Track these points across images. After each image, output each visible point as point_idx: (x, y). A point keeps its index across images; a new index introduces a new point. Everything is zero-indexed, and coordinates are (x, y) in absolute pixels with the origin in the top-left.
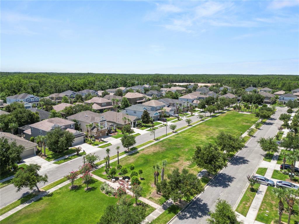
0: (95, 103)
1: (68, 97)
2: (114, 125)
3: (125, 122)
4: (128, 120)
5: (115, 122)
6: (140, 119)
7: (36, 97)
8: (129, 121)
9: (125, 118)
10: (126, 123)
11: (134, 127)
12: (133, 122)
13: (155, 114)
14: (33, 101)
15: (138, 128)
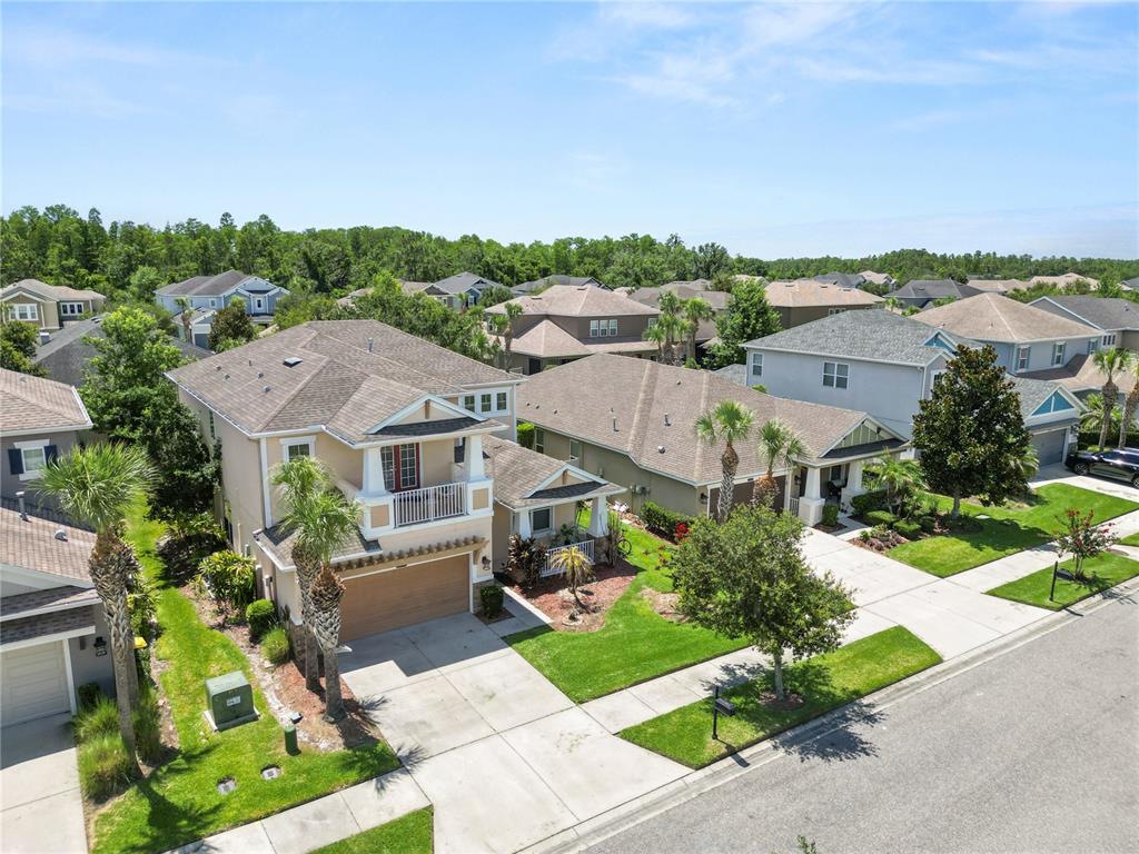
0: (548, 317)
1: (445, 297)
2: (594, 485)
3: (730, 463)
4: (772, 436)
5: (628, 448)
6: (895, 442)
7: (278, 289)
8: (773, 452)
9: (732, 415)
10: (740, 479)
11: (829, 524)
12: (824, 471)
13: (1045, 408)
14: (261, 310)
15: (882, 546)
